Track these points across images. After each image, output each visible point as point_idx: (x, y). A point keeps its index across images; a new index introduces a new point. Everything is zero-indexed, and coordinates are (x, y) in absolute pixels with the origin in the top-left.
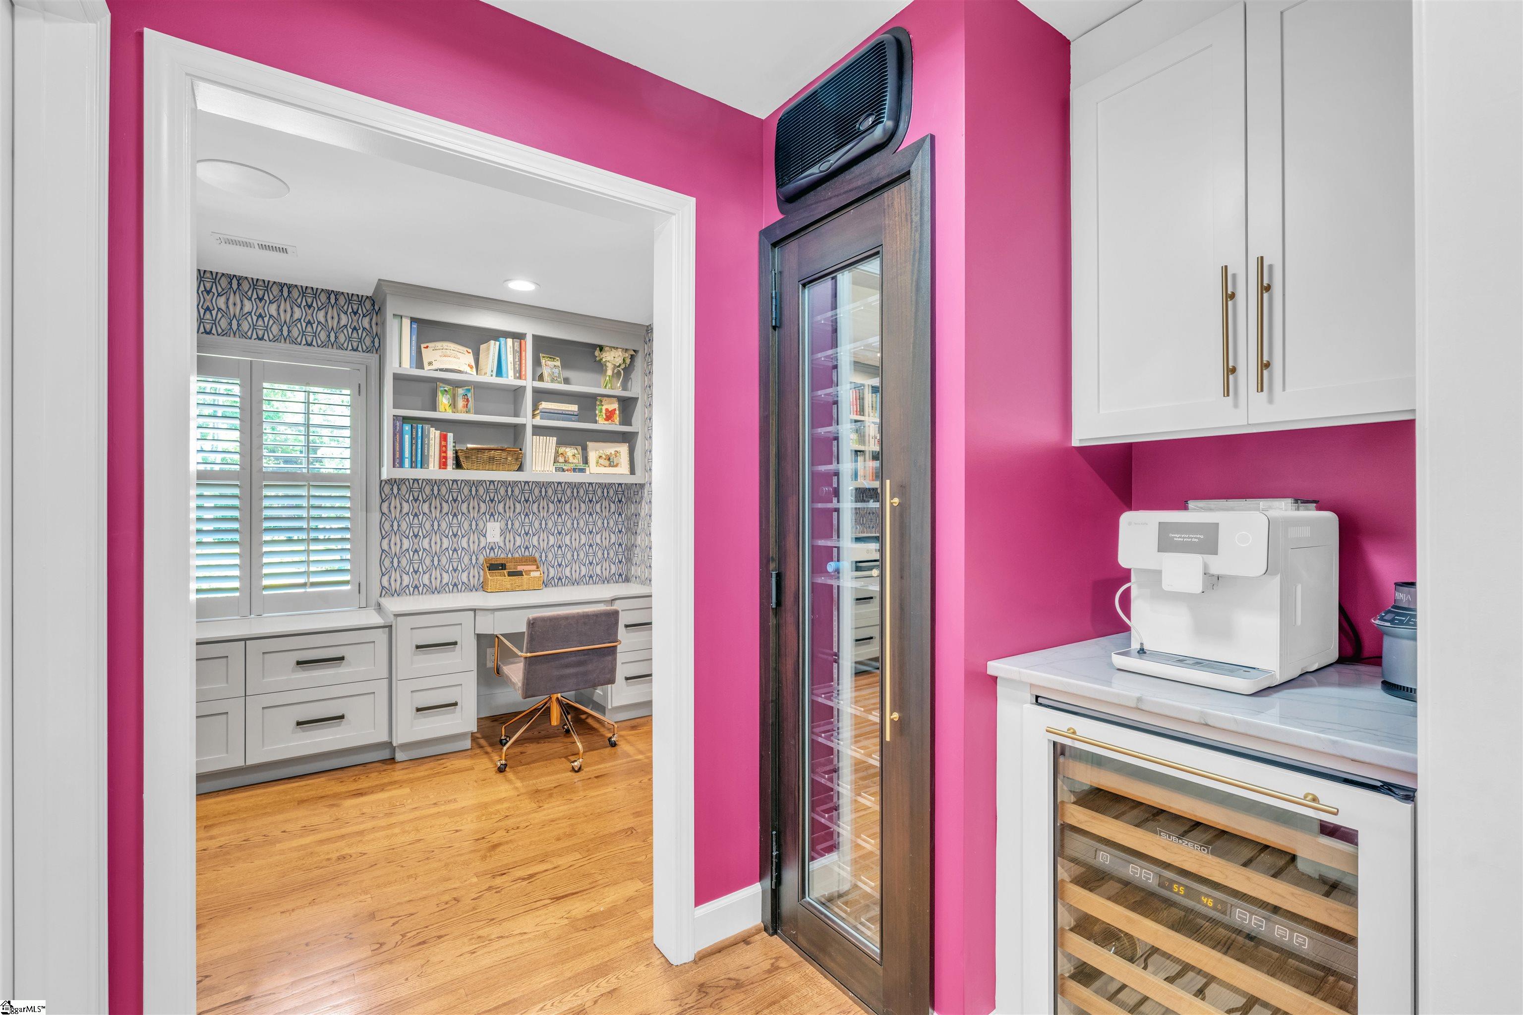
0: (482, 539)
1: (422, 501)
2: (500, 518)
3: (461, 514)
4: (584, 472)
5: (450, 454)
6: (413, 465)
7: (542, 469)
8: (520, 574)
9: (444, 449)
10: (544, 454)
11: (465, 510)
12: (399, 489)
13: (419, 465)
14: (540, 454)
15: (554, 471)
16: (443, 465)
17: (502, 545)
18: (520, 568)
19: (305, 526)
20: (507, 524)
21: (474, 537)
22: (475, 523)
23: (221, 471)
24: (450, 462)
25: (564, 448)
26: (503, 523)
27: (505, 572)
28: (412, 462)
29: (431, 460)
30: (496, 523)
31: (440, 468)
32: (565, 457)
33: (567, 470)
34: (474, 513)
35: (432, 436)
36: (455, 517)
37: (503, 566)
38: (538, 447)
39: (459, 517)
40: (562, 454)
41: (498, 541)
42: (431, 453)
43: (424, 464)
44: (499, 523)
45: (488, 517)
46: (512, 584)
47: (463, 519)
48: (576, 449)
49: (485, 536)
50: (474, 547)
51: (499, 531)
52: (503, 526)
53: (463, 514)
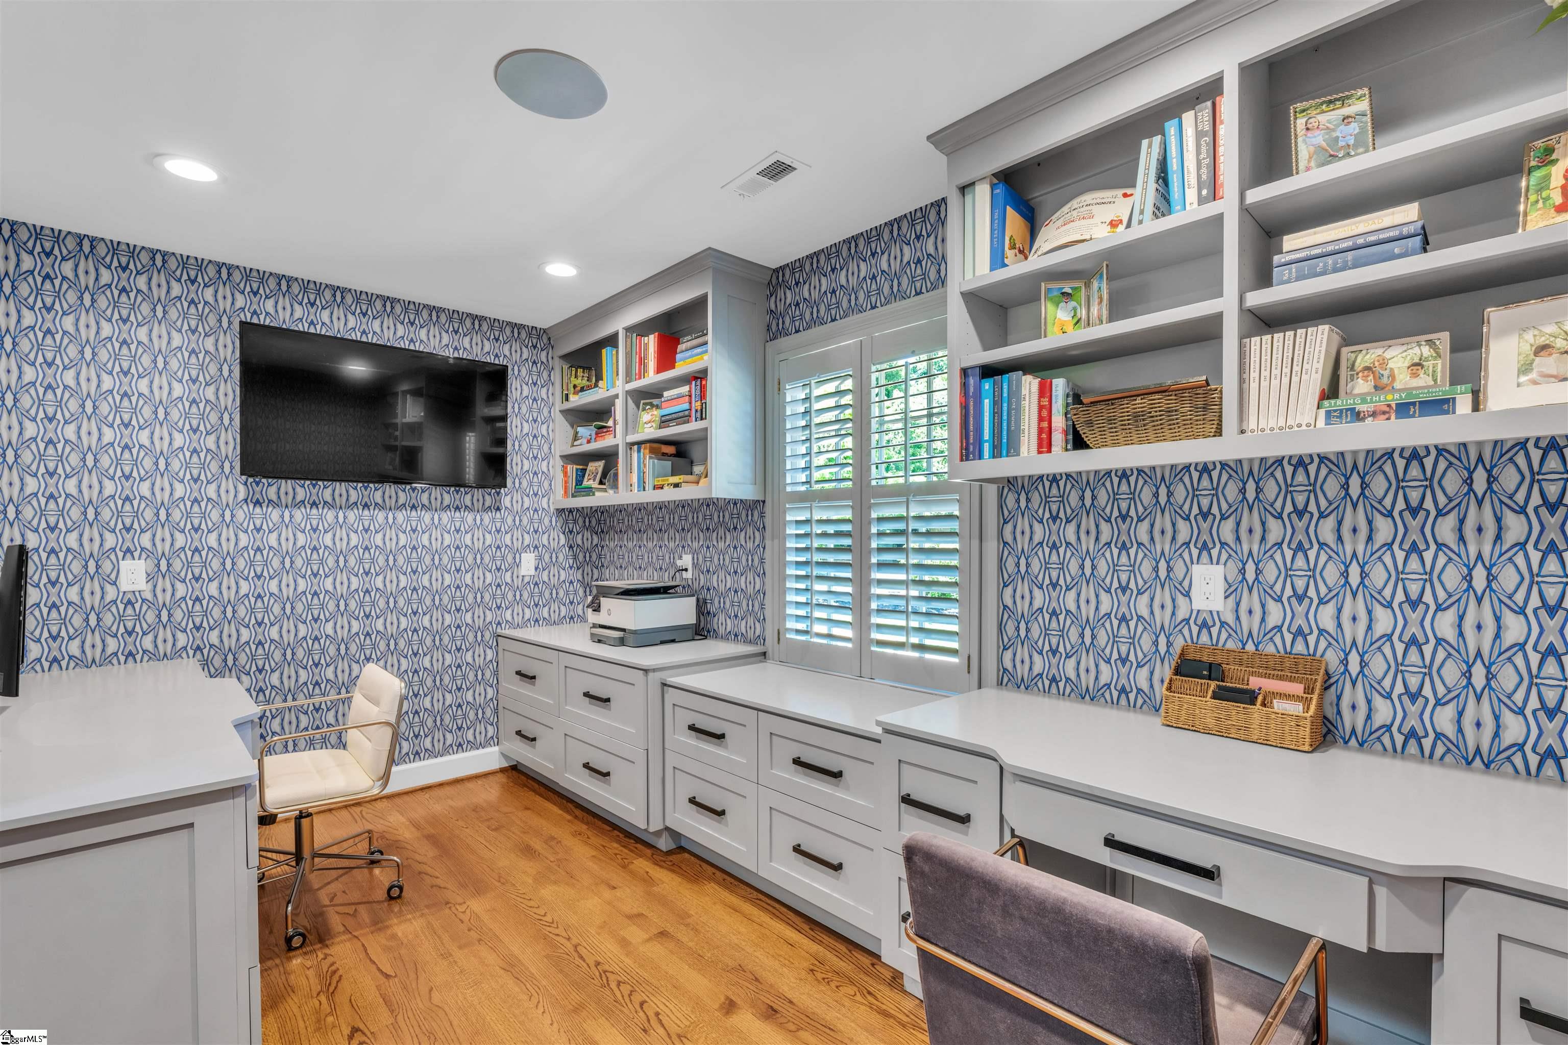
0: (1181, 600)
1: (1064, 520)
2: (1224, 556)
3: (1135, 546)
4: (1447, 412)
5: (1059, 421)
6: (996, 453)
7: (1282, 423)
8: (1249, 697)
9: (1045, 413)
10: (1286, 380)
11: (1144, 537)
12: (1028, 500)
13: (1004, 452)
14: (1275, 383)
15: (1321, 423)
16: (1045, 445)
17: (1230, 618)
18: (1255, 682)
19: (903, 561)
20: (1243, 571)
21: (1163, 596)
22: (1166, 565)
23: (835, 490)
24: (1058, 438)
25: (1379, 351)
26: (1233, 568)
27: (1213, 684)
28: (994, 447)
29: (1024, 440)
30: (1214, 567)
31: (1040, 452)
32: (1378, 377)
33: (1374, 414)
34: (1163, 543)
35: (1025, 391)
36: (1124, 552)
37: (1213, 671)
38: (1266, 364)
39: (1132, 552)
40: (1368, 369)
41: (1221, 608)
42: (1025, 426)
43: (1013, 449)
44: (1221, 568)
45: (1195, 552)
46: (1218, 719)
47: (1141, 555)
48: (1430, 343)
49: (1187, 595)
50: (1162, 617)
51: (1221, 586)
52: (1233, 574)
53: (1140, 544)
